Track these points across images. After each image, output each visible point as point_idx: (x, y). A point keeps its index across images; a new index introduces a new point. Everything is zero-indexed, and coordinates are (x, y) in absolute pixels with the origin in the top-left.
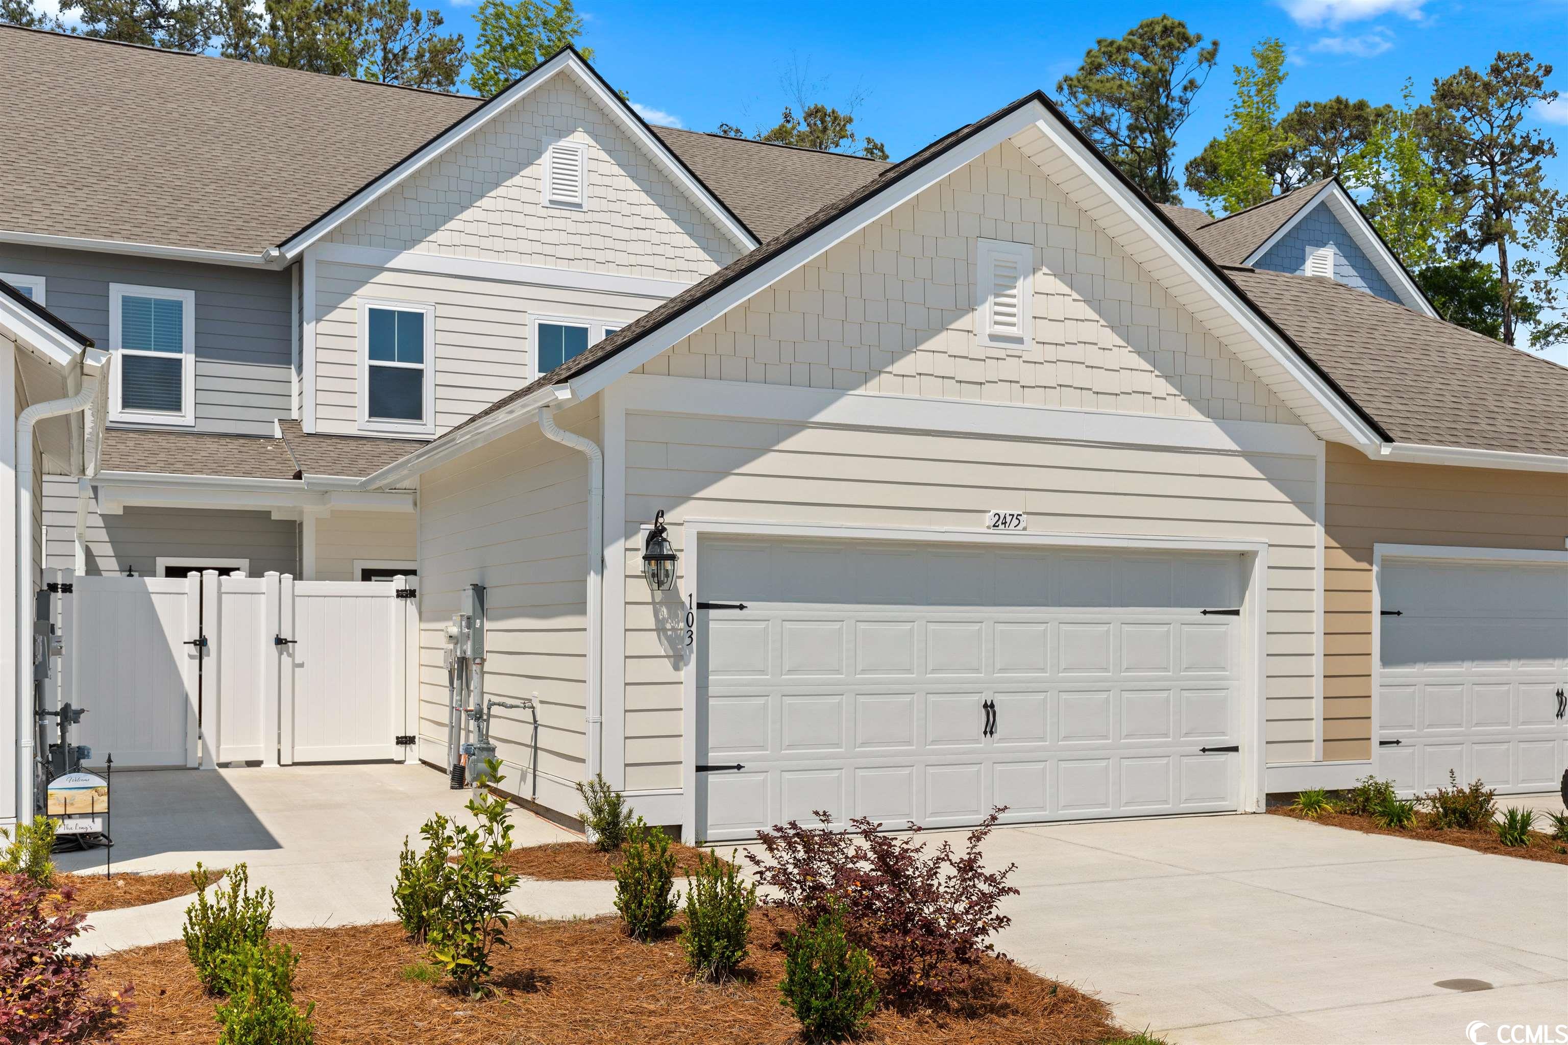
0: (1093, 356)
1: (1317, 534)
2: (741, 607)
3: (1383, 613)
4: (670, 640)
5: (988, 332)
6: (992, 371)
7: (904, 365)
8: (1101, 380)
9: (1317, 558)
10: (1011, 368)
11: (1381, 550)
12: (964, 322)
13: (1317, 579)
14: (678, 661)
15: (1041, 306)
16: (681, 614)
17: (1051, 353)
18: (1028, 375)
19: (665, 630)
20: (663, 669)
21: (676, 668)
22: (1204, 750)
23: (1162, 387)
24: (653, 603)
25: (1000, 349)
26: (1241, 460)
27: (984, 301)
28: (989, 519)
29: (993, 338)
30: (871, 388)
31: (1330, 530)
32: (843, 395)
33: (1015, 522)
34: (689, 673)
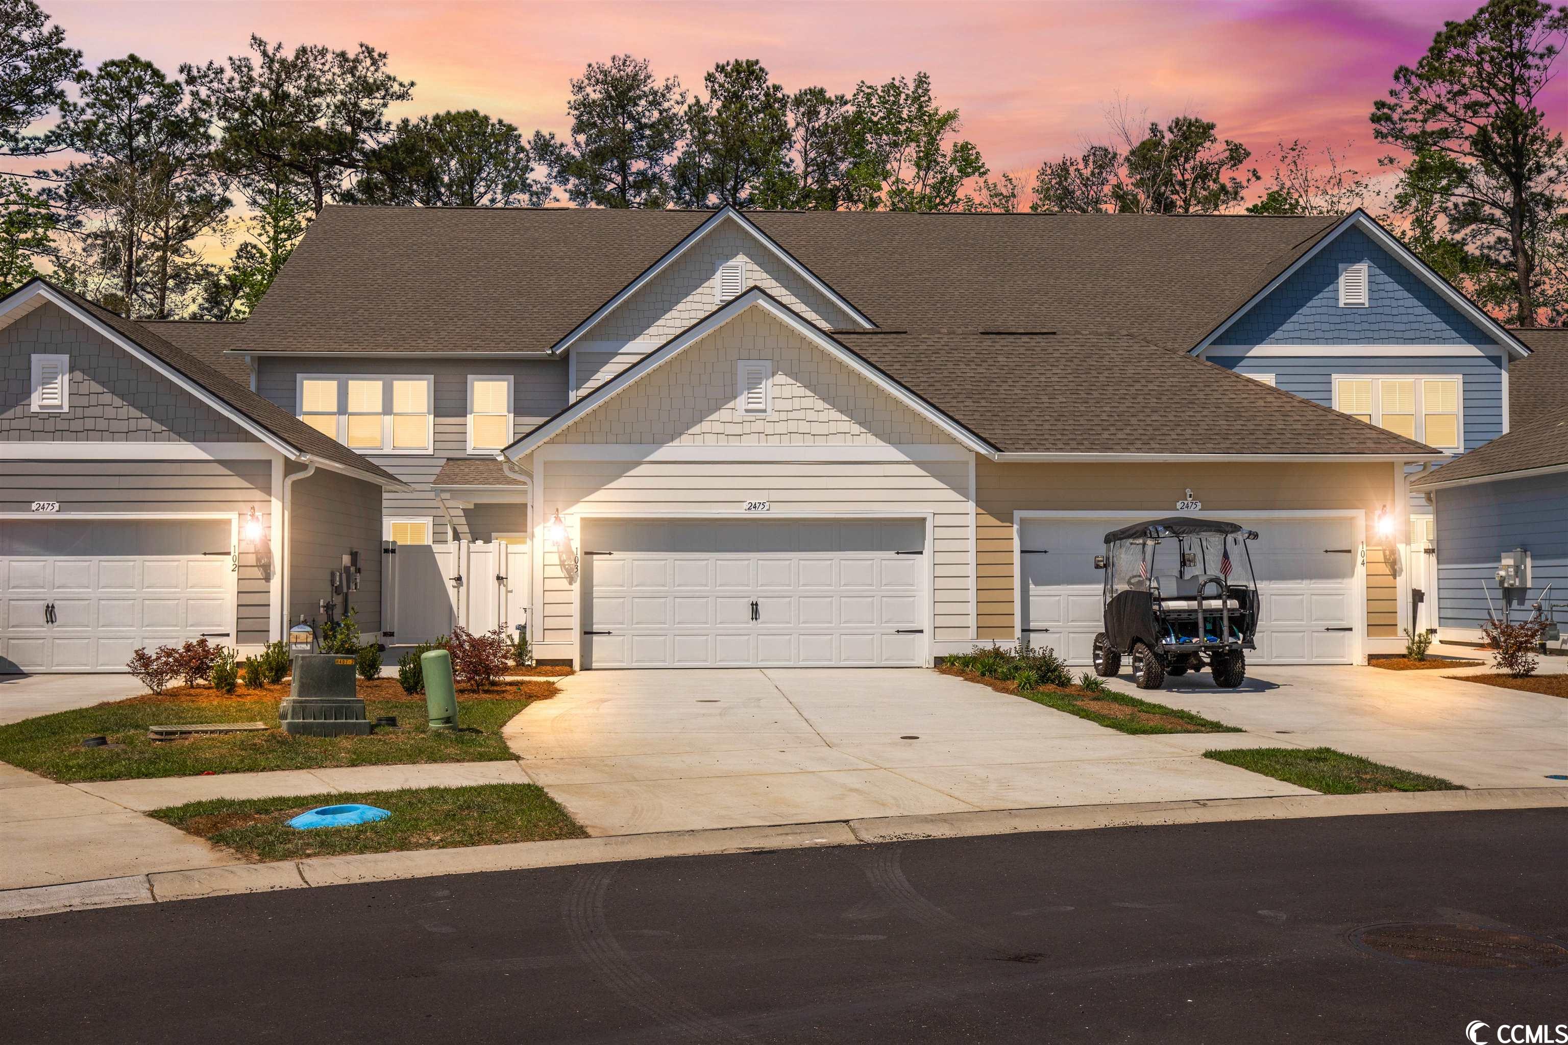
0: (811, 415)
1: (971, 506)
2: (610, 554)
3: (1022, 552)
4: (567, 570)
5: (744, 408)
6: (747, 428)
7: (696, 429)
8: (817, 428)
9: (971, 520)
10: (758, 426)
11: (1018, 514)
12: (731, 405)
13: (971, 533)
14: (571, 581)
15: (777, 392)
16: (573, 558)
17: (783, 416)
18: (769, 429)
19: (565, 566)
20: (564, 584)
21: (571, 584)
22: (898, 631)
23: (856, 429)
24: (559, 552)
25: (751, 417)
26: (913, 466)
27: (742, 394)
28: (746, 506)
29: (747, 411)
30: (676, 443)
31: (979, 504)
32: (661, 447)
33: (762, 506)
34: (577, 586)
